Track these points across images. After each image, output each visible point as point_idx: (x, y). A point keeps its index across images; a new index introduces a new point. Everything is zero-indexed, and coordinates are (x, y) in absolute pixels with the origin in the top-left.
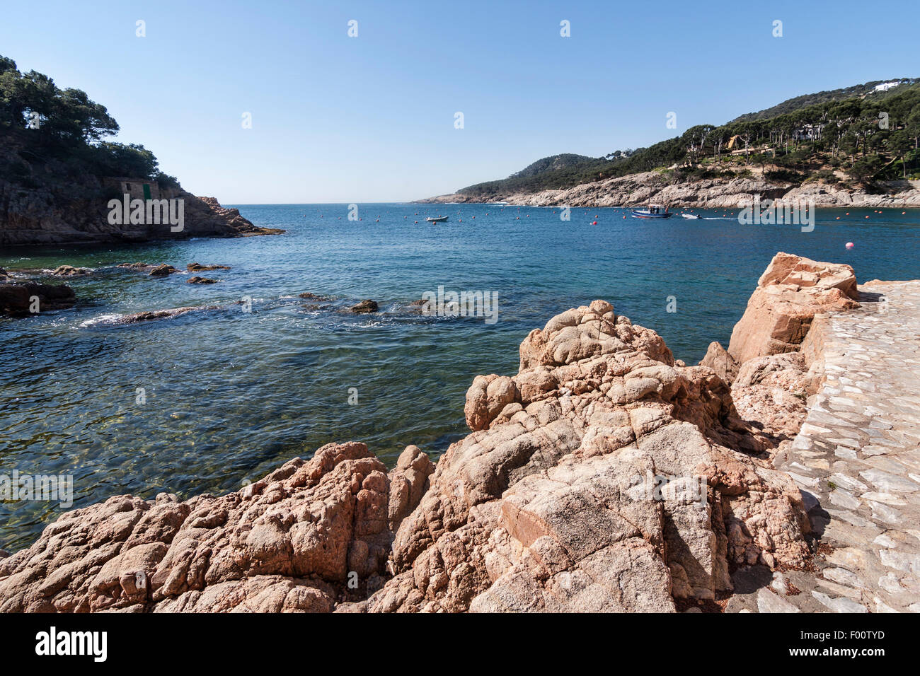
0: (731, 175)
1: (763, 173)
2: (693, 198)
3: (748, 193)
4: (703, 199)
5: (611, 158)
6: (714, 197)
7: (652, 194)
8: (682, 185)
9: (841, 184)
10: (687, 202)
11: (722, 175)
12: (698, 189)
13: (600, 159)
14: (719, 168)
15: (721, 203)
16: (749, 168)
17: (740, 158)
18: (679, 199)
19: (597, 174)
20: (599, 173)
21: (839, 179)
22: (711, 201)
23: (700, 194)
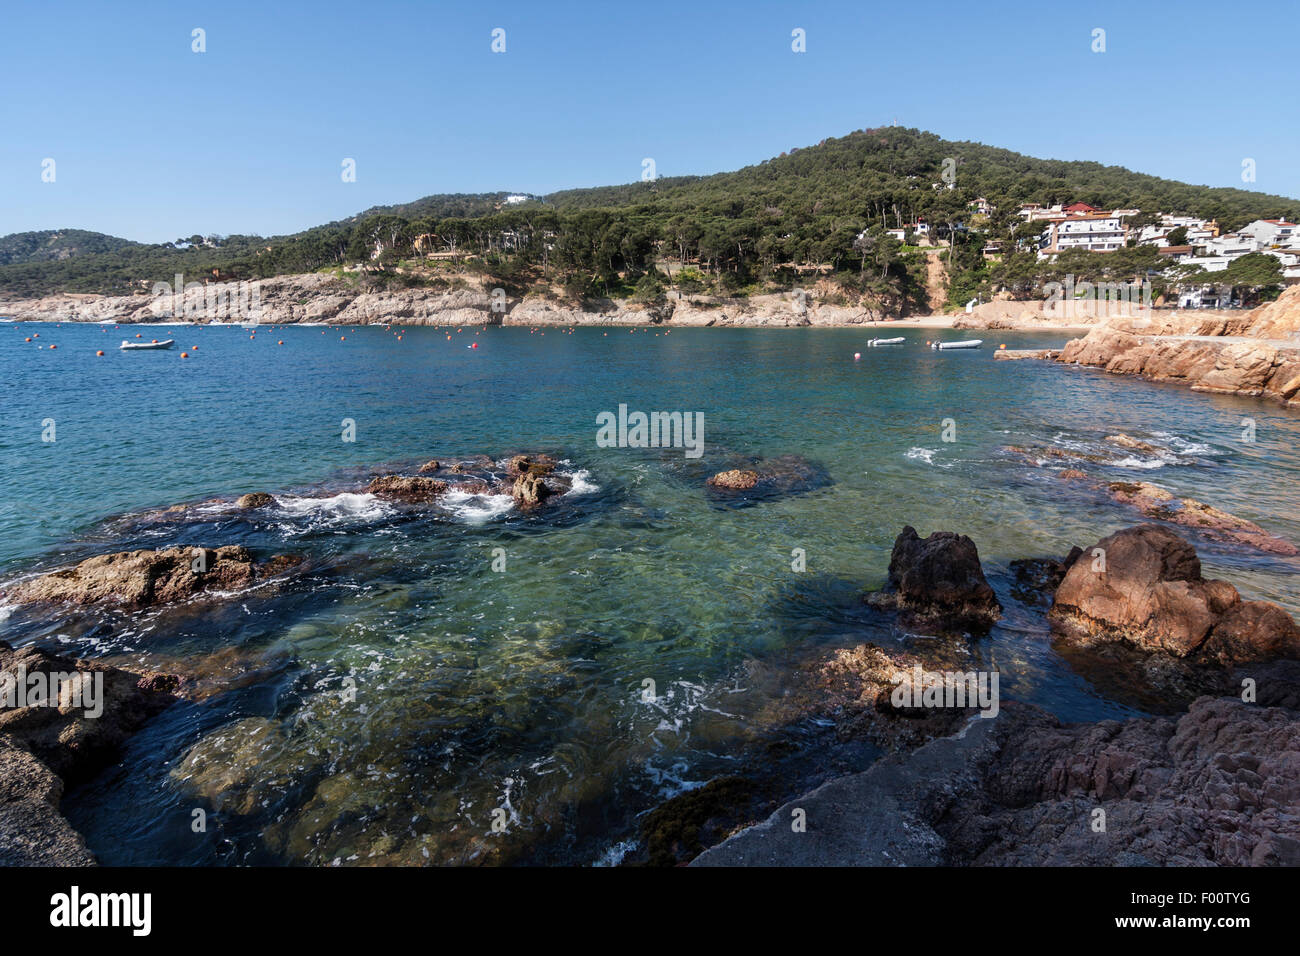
0: (444, 284)
1: (481, 283)
2: (408, 313)
3: (474, 307)
4: (421, 315)
5: (185, 246)
6: (436, 312)
7: (343, 306)
8: (382, 295)
9: (561, 301)
10: (402, 318)
11: (433, 284)
12: (411, 301)
13: (165, 246)
14: (426, 274)
15: (446, 320)
16: (461, 276)
17: (446, 263)
18: (389, 313)
19: (210, 271)
20: (214, 268)
21: (557, 296)
22: (433, 318)
23: (417, 307)
